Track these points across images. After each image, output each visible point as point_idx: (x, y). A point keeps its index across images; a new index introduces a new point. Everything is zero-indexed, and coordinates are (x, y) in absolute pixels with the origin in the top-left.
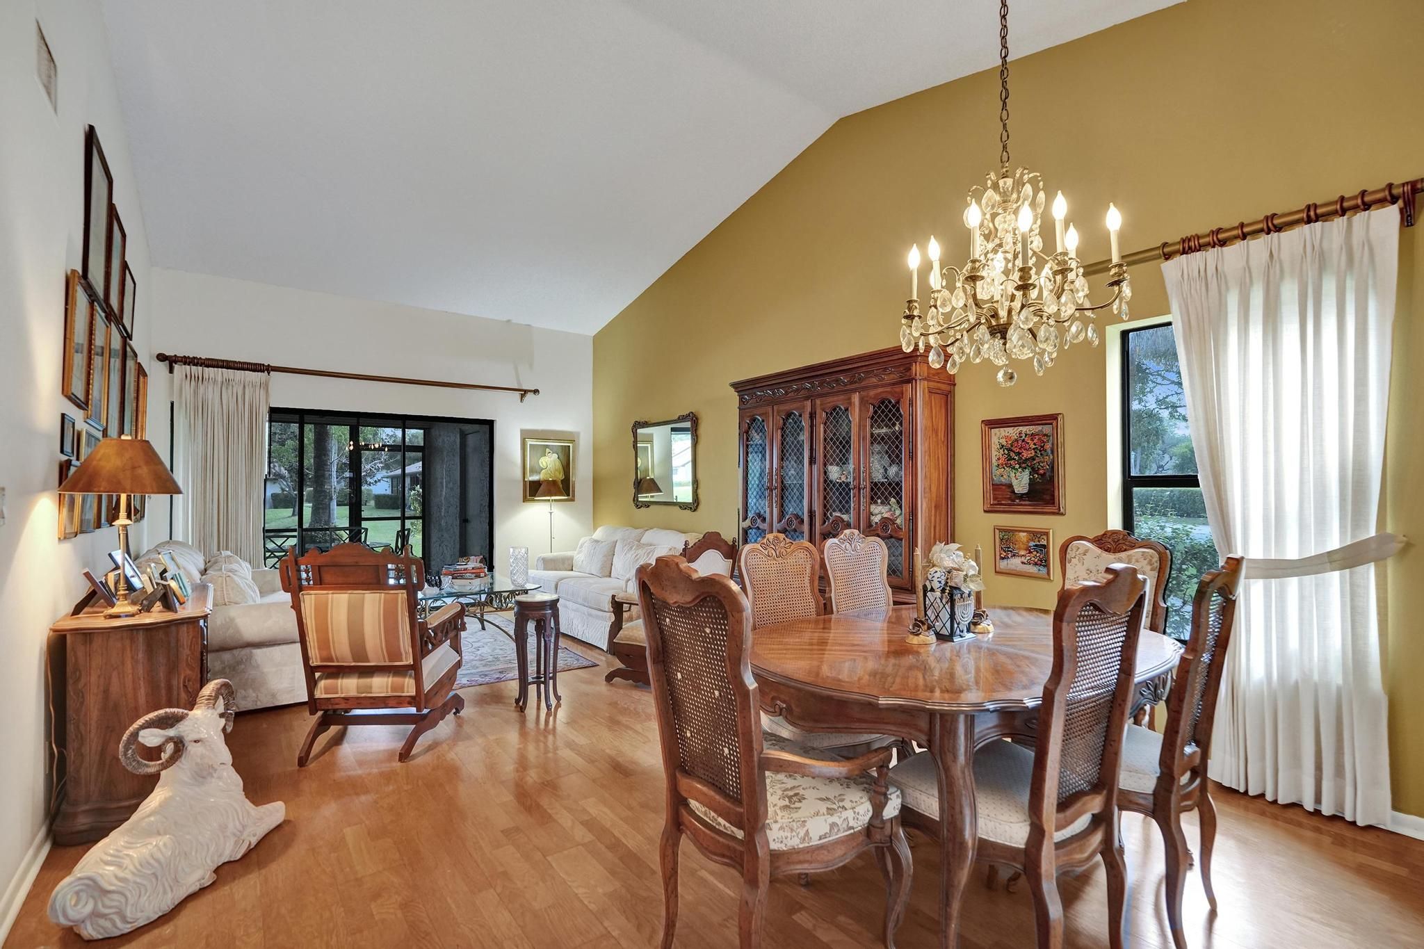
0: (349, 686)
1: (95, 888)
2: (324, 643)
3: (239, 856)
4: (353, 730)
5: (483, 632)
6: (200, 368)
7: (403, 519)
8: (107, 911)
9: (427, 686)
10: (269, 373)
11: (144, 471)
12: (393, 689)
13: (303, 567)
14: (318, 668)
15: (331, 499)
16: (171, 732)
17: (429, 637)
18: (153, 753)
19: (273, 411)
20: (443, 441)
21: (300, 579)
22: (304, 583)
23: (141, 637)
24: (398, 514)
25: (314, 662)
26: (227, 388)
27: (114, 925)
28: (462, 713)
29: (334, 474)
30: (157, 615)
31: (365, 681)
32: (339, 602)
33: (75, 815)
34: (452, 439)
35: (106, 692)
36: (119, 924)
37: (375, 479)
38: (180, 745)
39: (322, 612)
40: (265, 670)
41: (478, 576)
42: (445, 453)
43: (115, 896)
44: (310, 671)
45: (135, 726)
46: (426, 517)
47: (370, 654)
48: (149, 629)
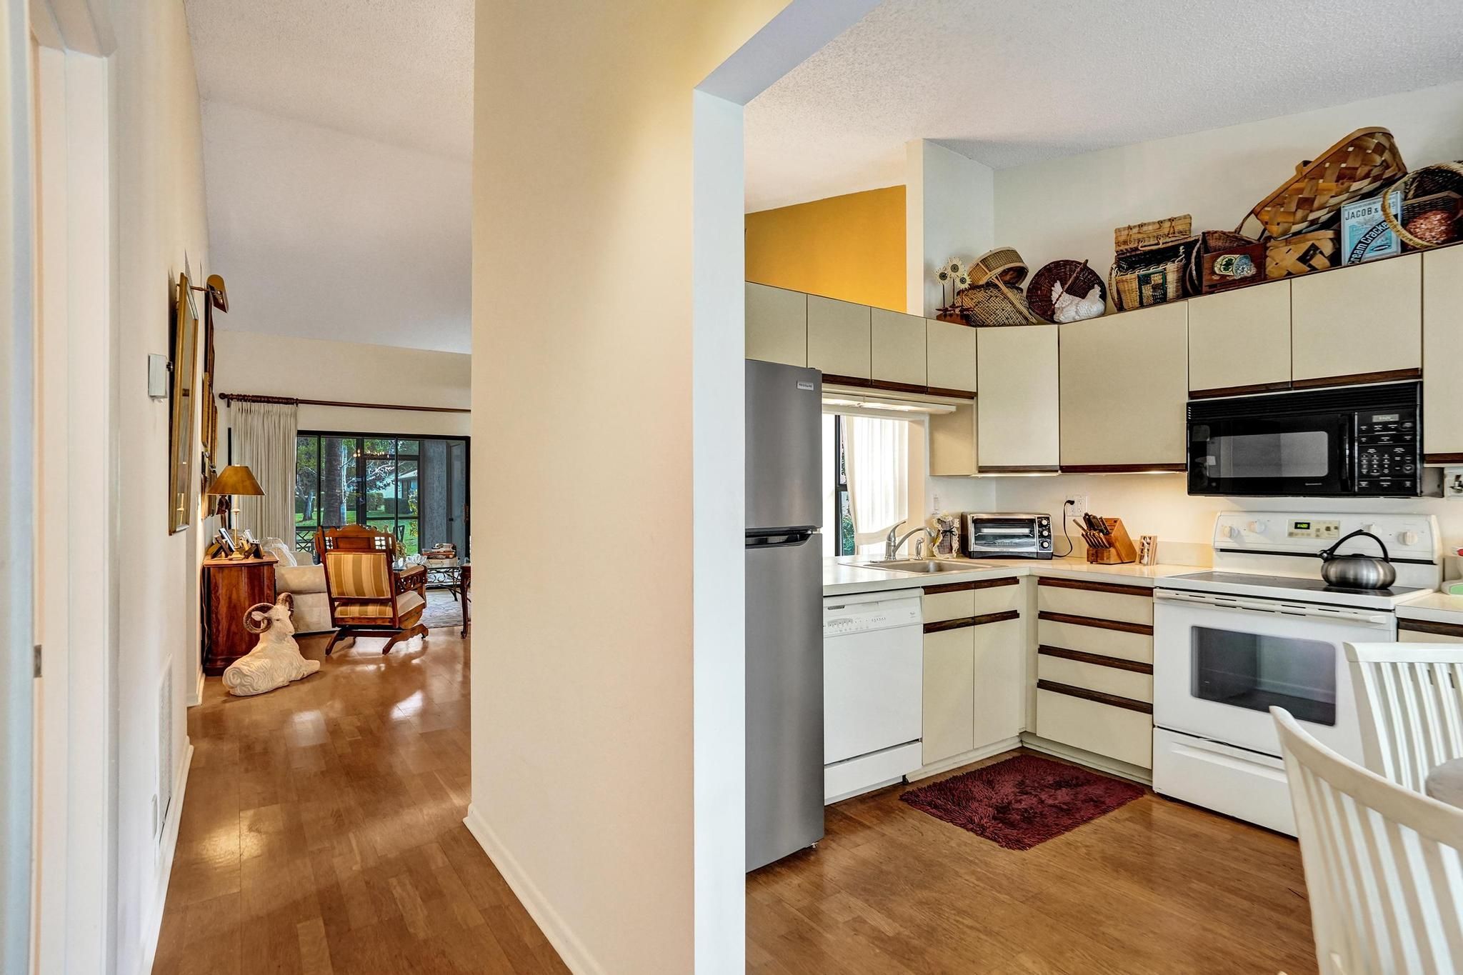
0: (355, 611)
1: (239, 672)
2: (340, 584)
3: (299, 678)
4: (359, 639)
5: (456, 602)
6: (249, 403)
7: (397, 519)
8: (246, 684)
9: (400, 614)
10: (297, 405)
11: (248, 483)
12: (380, 614)
13: (327, 538)
14: (336, 599)
15: (341, 503)
16: (266, 615)
17: (401, 583)
18: (257, 624)
19: (300, 433)
20: (434, 452)
21: (326, 545)
22: (328, 547)
23: (245, 571)
24: (393, 515)
25: (334, 596)
26: (268, 418)
27: (249, 690)
28: (427, 638)
29: (344, 479)
30: (251, 560)
31: (364, 608)
32: (348, 559)
33: (216, 661)
34: (441, 449)
35: (230, 598)
36: (252, 690)
37: (385, 482)
38: (270, 621)
39: (338, 564)
40: (303, 609)
41: (448, 557)
42: (435, 461)
43: (249, 678)
44: (332, 601)
45: (251, 609)
46: (421, 518)
47: (366, 591)
48: (249, 566)
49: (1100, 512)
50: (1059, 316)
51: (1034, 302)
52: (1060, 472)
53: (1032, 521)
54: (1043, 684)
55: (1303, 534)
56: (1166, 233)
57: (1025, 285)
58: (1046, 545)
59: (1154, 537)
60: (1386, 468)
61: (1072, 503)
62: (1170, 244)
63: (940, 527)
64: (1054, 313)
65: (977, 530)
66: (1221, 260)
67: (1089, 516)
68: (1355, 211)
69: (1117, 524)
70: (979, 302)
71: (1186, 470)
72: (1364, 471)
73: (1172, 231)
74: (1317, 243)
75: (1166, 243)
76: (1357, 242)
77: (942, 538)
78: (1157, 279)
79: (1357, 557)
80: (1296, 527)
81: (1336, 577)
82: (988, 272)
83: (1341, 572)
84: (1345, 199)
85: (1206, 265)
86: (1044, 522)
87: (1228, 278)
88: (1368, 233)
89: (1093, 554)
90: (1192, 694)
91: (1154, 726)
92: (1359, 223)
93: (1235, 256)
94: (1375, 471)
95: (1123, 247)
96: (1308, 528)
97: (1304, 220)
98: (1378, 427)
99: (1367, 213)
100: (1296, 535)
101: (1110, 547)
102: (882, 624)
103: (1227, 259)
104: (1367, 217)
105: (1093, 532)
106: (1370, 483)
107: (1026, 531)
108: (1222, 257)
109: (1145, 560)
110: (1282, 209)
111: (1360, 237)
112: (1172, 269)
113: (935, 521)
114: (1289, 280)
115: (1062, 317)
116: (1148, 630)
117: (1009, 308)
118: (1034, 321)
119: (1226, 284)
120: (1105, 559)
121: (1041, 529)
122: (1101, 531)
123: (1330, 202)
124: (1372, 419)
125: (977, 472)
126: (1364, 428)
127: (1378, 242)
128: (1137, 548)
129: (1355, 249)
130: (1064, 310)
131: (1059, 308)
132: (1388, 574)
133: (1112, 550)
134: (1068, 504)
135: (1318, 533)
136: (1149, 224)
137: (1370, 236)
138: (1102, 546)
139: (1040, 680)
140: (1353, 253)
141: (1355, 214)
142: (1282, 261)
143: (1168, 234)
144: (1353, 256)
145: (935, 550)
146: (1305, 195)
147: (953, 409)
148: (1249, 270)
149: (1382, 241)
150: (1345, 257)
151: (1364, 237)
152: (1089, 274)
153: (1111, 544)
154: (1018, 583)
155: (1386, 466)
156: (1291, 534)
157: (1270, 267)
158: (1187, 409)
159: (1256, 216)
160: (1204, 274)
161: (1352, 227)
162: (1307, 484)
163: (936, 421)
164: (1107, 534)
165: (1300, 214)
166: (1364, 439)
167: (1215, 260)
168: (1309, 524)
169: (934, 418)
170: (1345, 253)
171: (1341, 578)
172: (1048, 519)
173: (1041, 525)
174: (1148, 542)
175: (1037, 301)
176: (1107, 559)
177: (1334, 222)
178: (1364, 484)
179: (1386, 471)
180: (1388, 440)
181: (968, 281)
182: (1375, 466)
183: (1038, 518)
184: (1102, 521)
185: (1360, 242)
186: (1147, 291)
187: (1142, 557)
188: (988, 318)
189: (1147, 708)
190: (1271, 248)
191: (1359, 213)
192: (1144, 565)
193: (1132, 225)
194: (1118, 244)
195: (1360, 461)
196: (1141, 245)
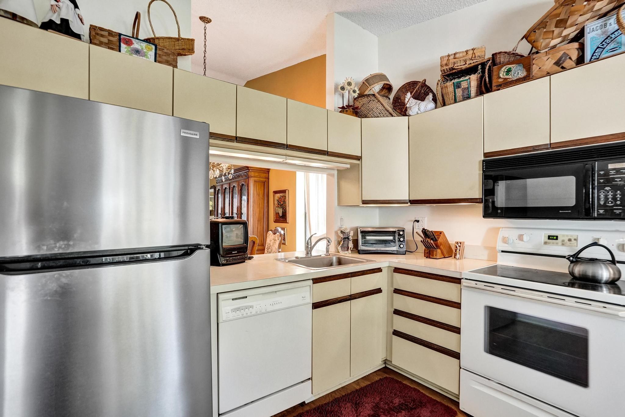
49: (432, 227)
50: (410, 112)
51: (396, 106)
52: (409, 203)
53: (394, 232)
54: (396, 333)
55: (553, 243)
56: (471, 57)
57: (392, 96)
58: (402, 246)
59: (463, 242)
60: (619, 200)
61: (418, 221)
62: (473, 65)
63: (342, 236)
64: (406, 110)
65: (363, 237)
66: (504, 69)
67: (425, 230)
68: (594, 27)
69: (442, 235)
70: (363, 104)
71: (482, 202)
72: (602, 203)
73: (474, 56)
74: (567, 52)
75: (470, 64)
76: (595, 48)
77: (342, 242)
78: (464, 85)
79: (593, 261)
80: (549, 239)
81: (579, 275)
82: (369, 86)
83: (583, 271)
84: (588, 18)
85: (495, 73)
86: (401, 233)
87: (508, 80)
88: (604, 41)
89: (427, 253)
90: (485, 351)
91: (460, 368)
92: (597, 34)
93: (513, 65)
94: (610, 203)
95: (445, 68)
96: (557, 239)
97: (559, 35)
98: (612, 172)
99: (603, 27)
100: (549, 243)
101: (437, 248)
102: (277, 307)
103: (508, 68)
104: (603, 30)
105: (427, 239)
106: (606, 211)
107: (391, 238)
108: (505, 66)
109: (458, 256)
110: (545, 30)
111: (598, 43)
112: (474, 79)
113: (339, 232)
114: (549, 76)
115: (411, 112)
116: (457, 305)
117: (380, 107)
118: (395, 115)
119: (507, 84)
120: (434, 255)
121: (399, 237)
122: (432, 239)
123: (579, 20)
124: (608, 167)
125: (362, 203)
126: (602, 173)
127: (612, 46)
128: (453, 248)
129: (594, 53)
130: (412, 108)
131: (409, 107)
132: (616, 273)
133: (439, 251)
134: (416, 223)
135: (563, 243)
136: (460, 52)
137: (606, 43)
138: (432, 248)
139: (394, 330)
140: (593, 56)
141: (595, 29)
142: (543, 66)
143: (472, 58)
144: (593, 57)
145: (339, 248)
146: (562, 17)
147: (348, 166)
148: (522, 73)
149: (615, 45)
150: (587, 59)
151: (601, 43)
152: (427, 88)
153: (438, 247)
154: (382, 272)
155: (618, 199)
156: (545, 243)
157: (535, 69)
158: (483, 164)
159: (527, 39)
160: (493, 78)
161: (592, 39)
162: (560, 211)
163: (341, 173)
164: (435, 240)
165: (557, 31)
166: (602, 181)
167: (500, 70)
168: (557, 237)
169: (340, 171)
170: (587, 56)
171: (582, 275)
172: (403, 231)
173: (399, 235)
174: (459, 244)
175: (399, 106)
176: (436, 255)
177: (580, 36)
178: (601, 211)
179: (618, 203)
180: (620, 181)
181: (358, 92)
182: (610, 199)
183: (398, 230)
184: (432, 233)
185: (598, 47)
186: (459, 92)
187: (455, 255)
188: (368, 113)
189: (456, 355)
190: (536, 58)
191: (597, 28)
192: (457, 259)
193: (450, 54)
194: (441, 66)
195: (599, 196)
196: (455, 66)
